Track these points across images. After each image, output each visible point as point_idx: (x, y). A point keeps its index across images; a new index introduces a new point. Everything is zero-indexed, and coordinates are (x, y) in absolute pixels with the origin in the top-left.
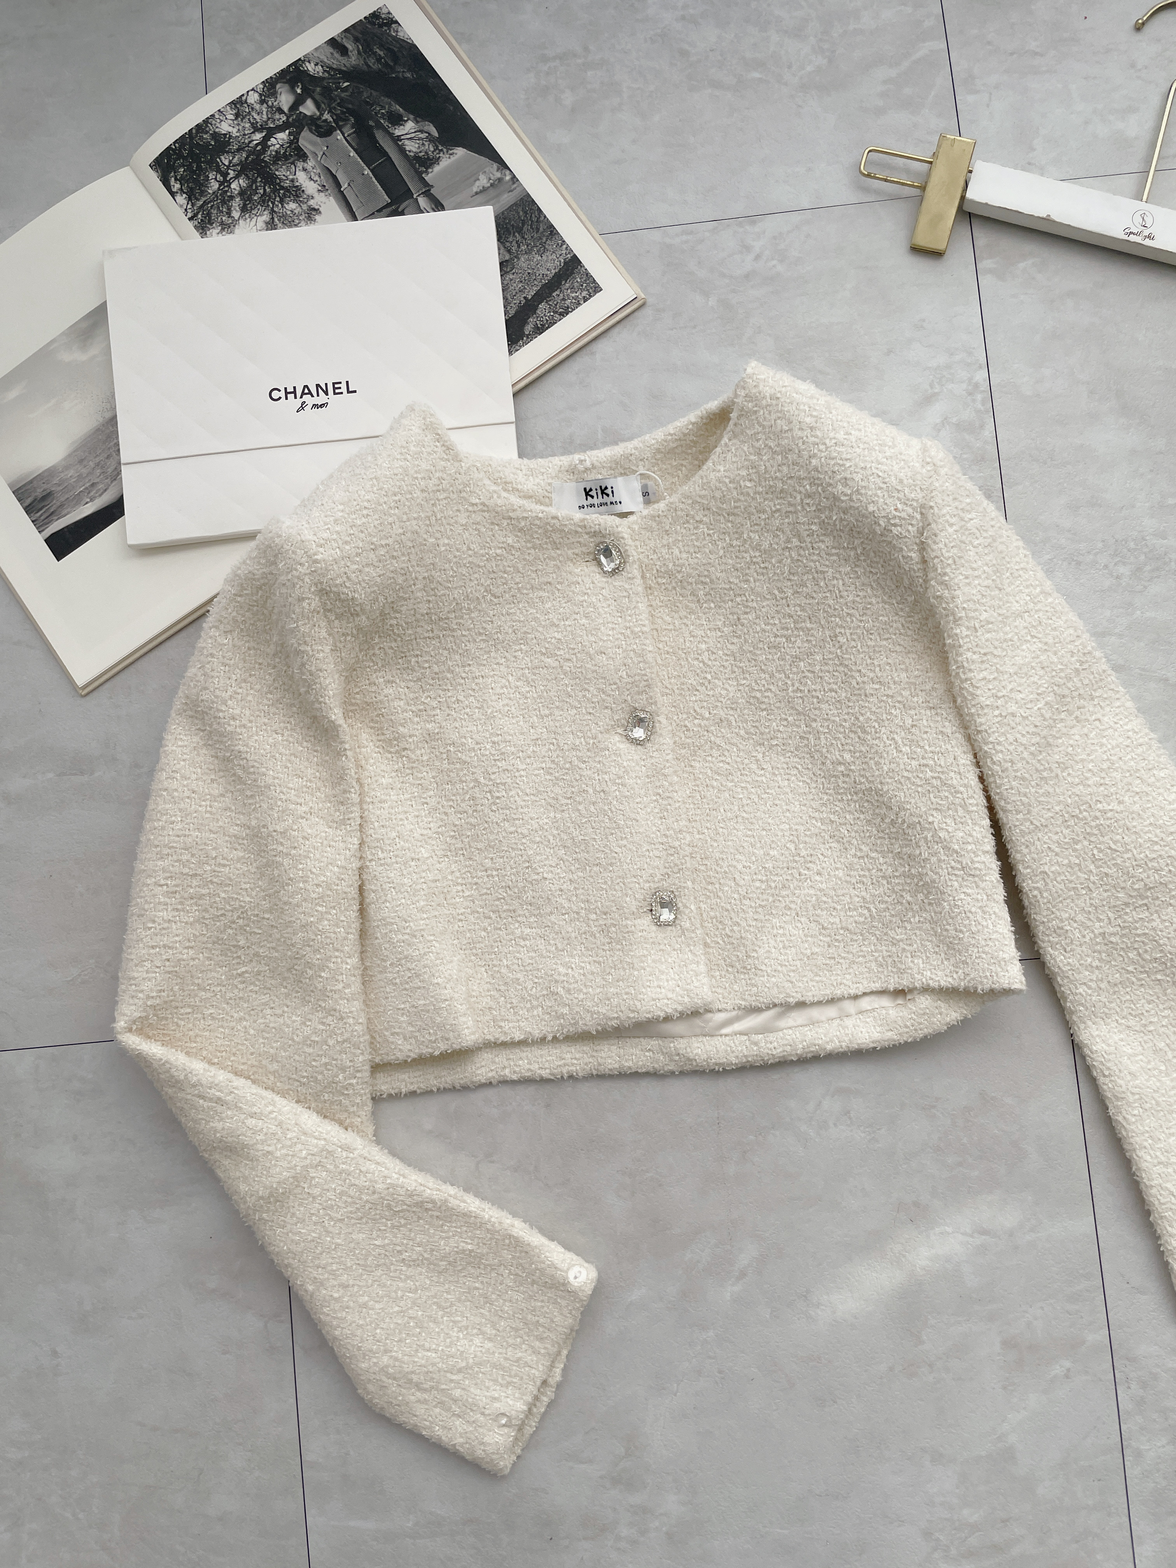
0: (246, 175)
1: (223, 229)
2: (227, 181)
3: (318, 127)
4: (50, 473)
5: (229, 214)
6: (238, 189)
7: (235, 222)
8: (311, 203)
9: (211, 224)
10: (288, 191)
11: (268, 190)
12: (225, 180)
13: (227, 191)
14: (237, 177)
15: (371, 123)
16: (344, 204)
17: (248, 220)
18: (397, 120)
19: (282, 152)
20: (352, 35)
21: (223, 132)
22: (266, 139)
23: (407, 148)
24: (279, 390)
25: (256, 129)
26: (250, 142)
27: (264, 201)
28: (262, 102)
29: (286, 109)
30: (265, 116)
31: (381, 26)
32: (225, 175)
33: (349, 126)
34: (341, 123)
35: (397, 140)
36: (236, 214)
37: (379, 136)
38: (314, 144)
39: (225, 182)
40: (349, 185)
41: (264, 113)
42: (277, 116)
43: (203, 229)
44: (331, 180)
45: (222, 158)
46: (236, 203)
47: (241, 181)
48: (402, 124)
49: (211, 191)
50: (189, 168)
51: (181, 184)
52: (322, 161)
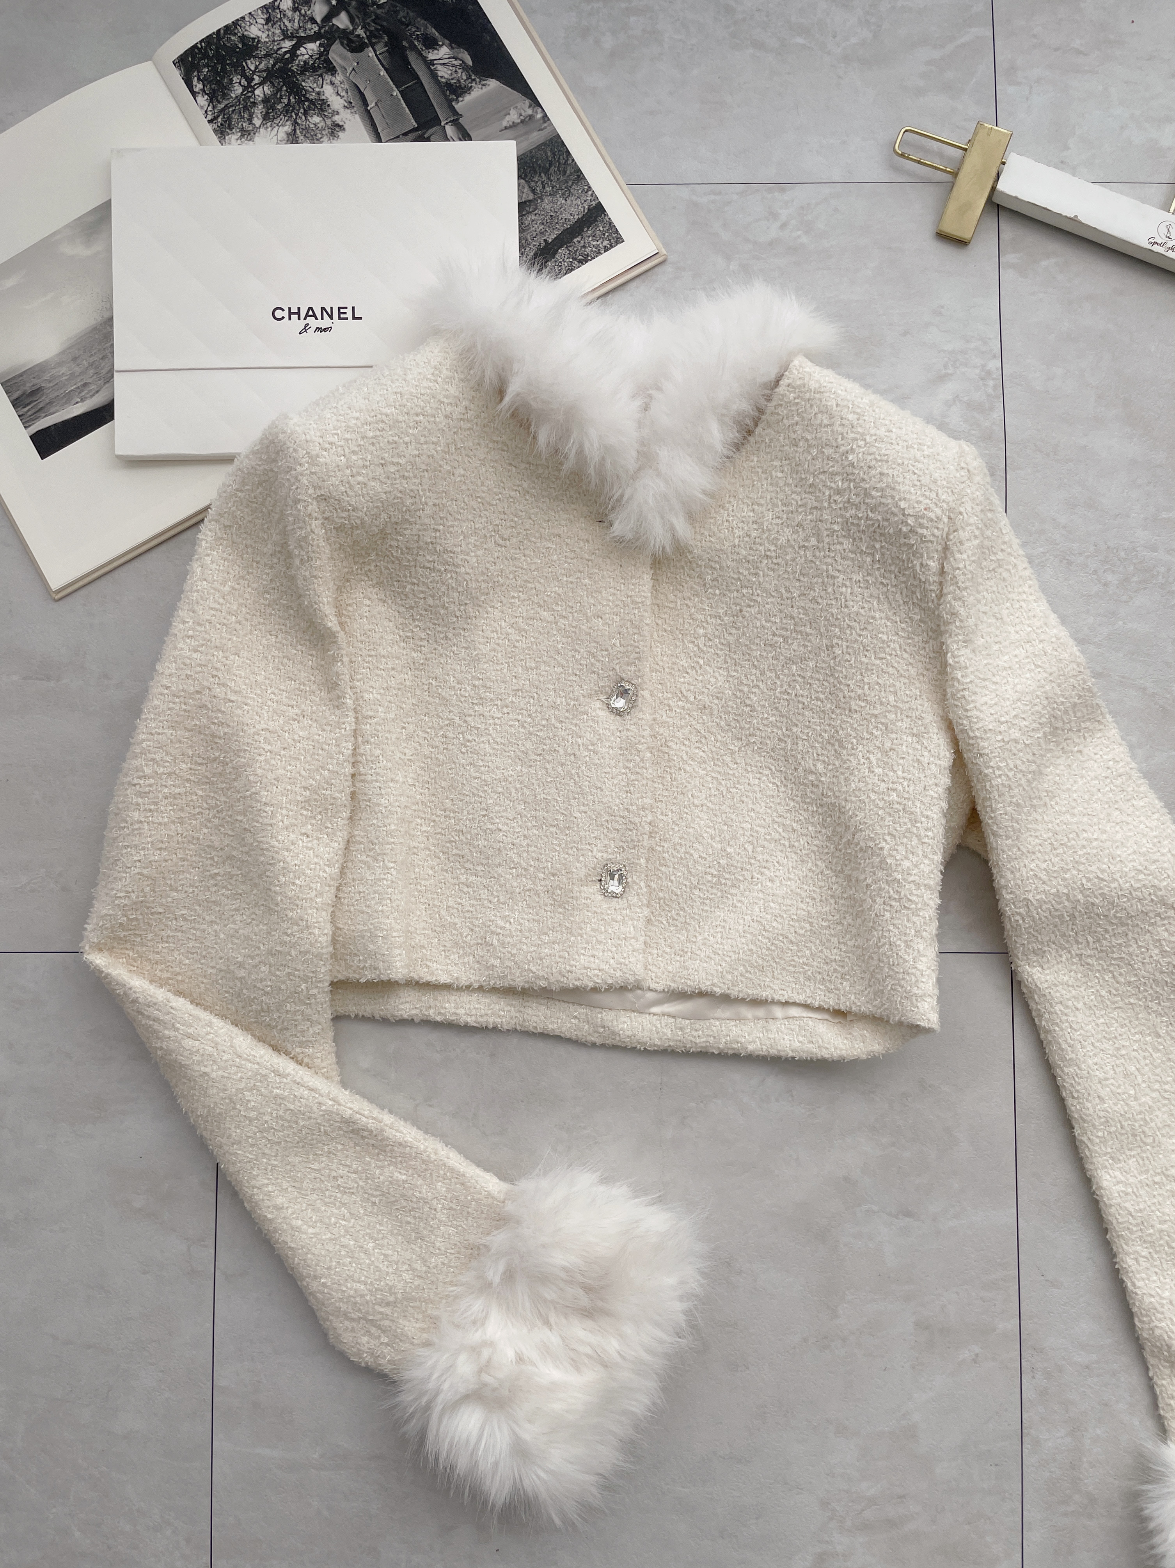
0: (271, 83)
1: (242, 136)
2: (251, 87)
3: (350, 41)
4: (40, 369)
5: (250, 121)
6: (262, 95)
7: (255, 130)
8: (336, 118)
9: (231, 129)
10: (314, 104)
11: (293, 100)
12: (249, 85)
13: (250, 97)
14: (262, 83)
15: (405, 43)
16: (369, 123)
17: (270, 129)
18: (431, 44)
19: (311, 62)
21: (252, 36)
22: (296, 47)
23: (440, 74)
24: (283, 310)
25: (286, 36)
26: (279, 49)
27: (287, 111)
28: (295, 9)
29: (319, 20)
30: (296, 24)
32: (250, 80)
33: (382, 44)
34: (374, 41)
35: (429, 64)
36: (257, 122)
37: (412, 57)
38: (344, 58)
39: (249, 88)
40: (376, 104)
41: (296, 21)
42: (309, 26)
43: (222, 133)
44: (358, 97)
45: (249, 62)
46: (259, 110)
47: (266, 88)
48: (436, 49)
49: (233, 96)
50: (213, 69)
51: (203, 84)
52: (351, 78)
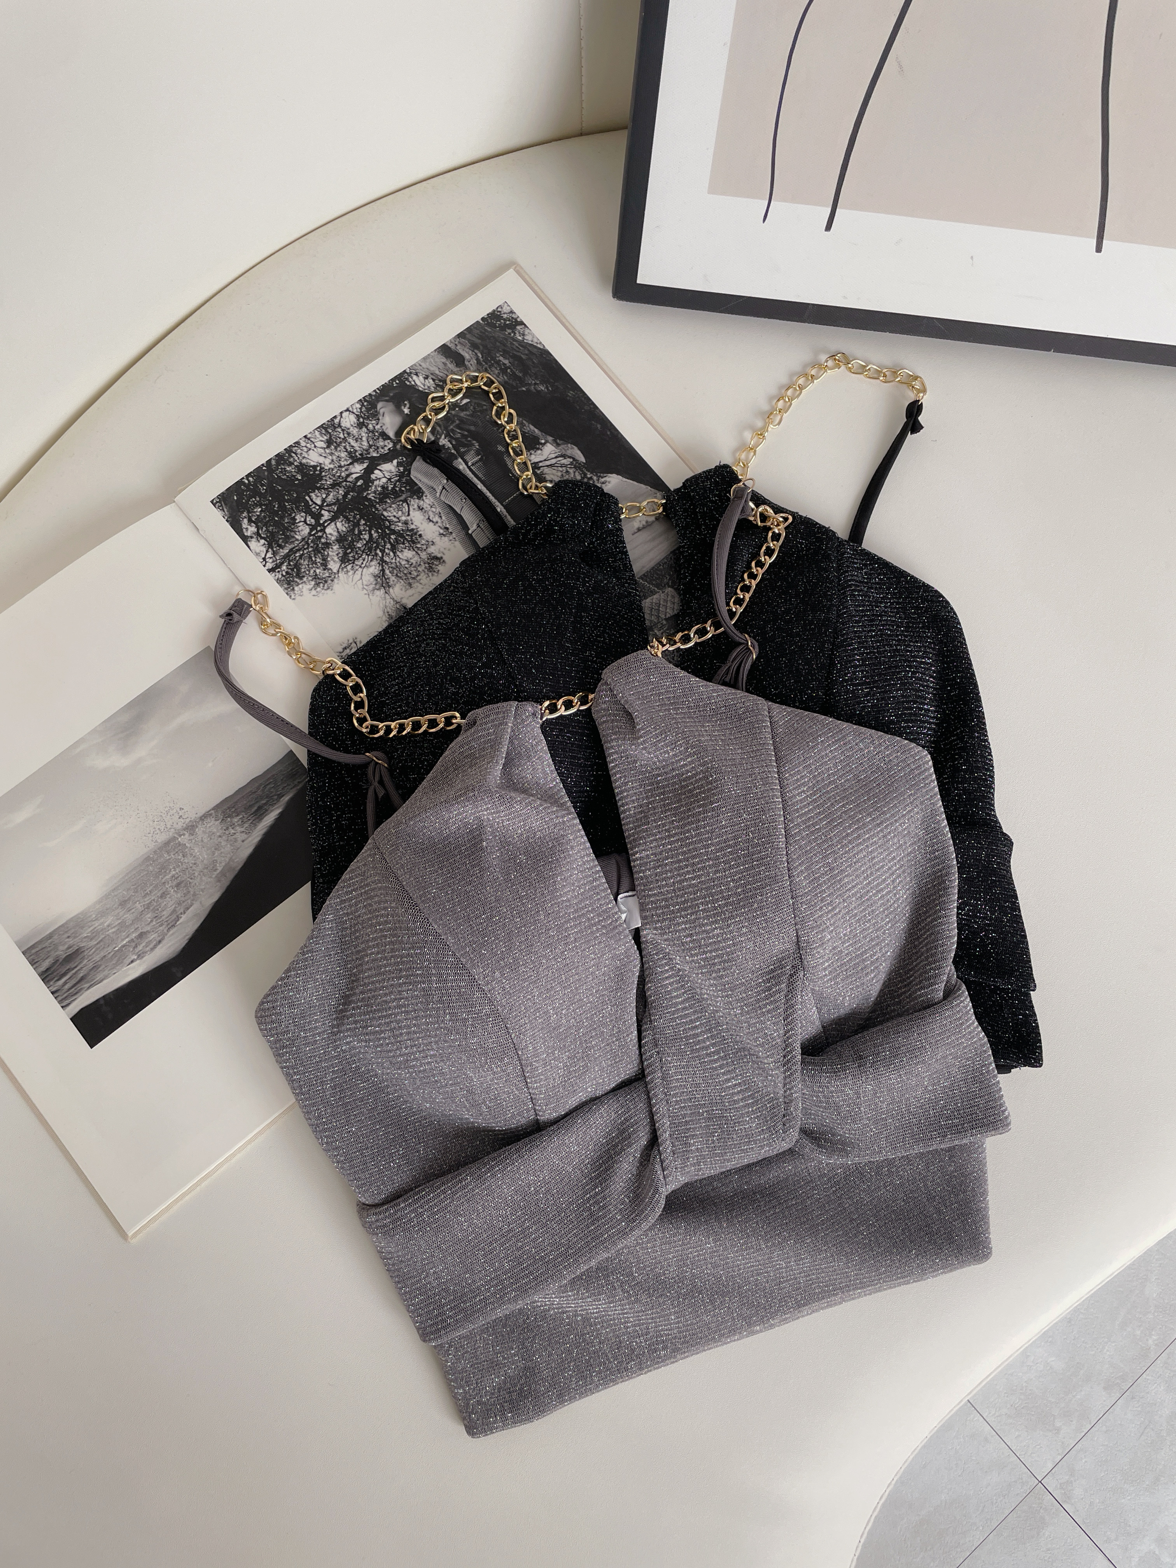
0: (346, 517)
1: (318, 584)
2: (320, 525)
5: (325, 565)
6: (336, 534)
7: (333, 576)
8: (433, 550)
9: (301, 578)
10: (402, 536)
11: (375, 535)
12: (318, 523)
13: (321, 537)
14: (333, 519)
15: (500, 448)
17: (351, 572)
18: (533, 443)
19: (390, 487)
20: (469, 340)
21: (312, 464)
22: (369, 471)
25: (355, 459)
26: (348, 476)
27: (370, 549)
28: (360, 425)
29: (391, 434)
30: (365, 443)
31: (503, 328)
32: (317, 516)
33: (473, 452)
34: (462, 450)
36: (334, 566)
38: (430, 477)
39: (318, 526)
40: (479, 526)
41: (364, 439)
42: (381, 443)
43: (289, 583)
44: (455, 521)
45: (313, 495)
46: (334, 553)
47: (339, 525)
48: (538, 449)
49: (299, 538)
50: (269, 508)
51: (257, 527)
52: (442, 498)
